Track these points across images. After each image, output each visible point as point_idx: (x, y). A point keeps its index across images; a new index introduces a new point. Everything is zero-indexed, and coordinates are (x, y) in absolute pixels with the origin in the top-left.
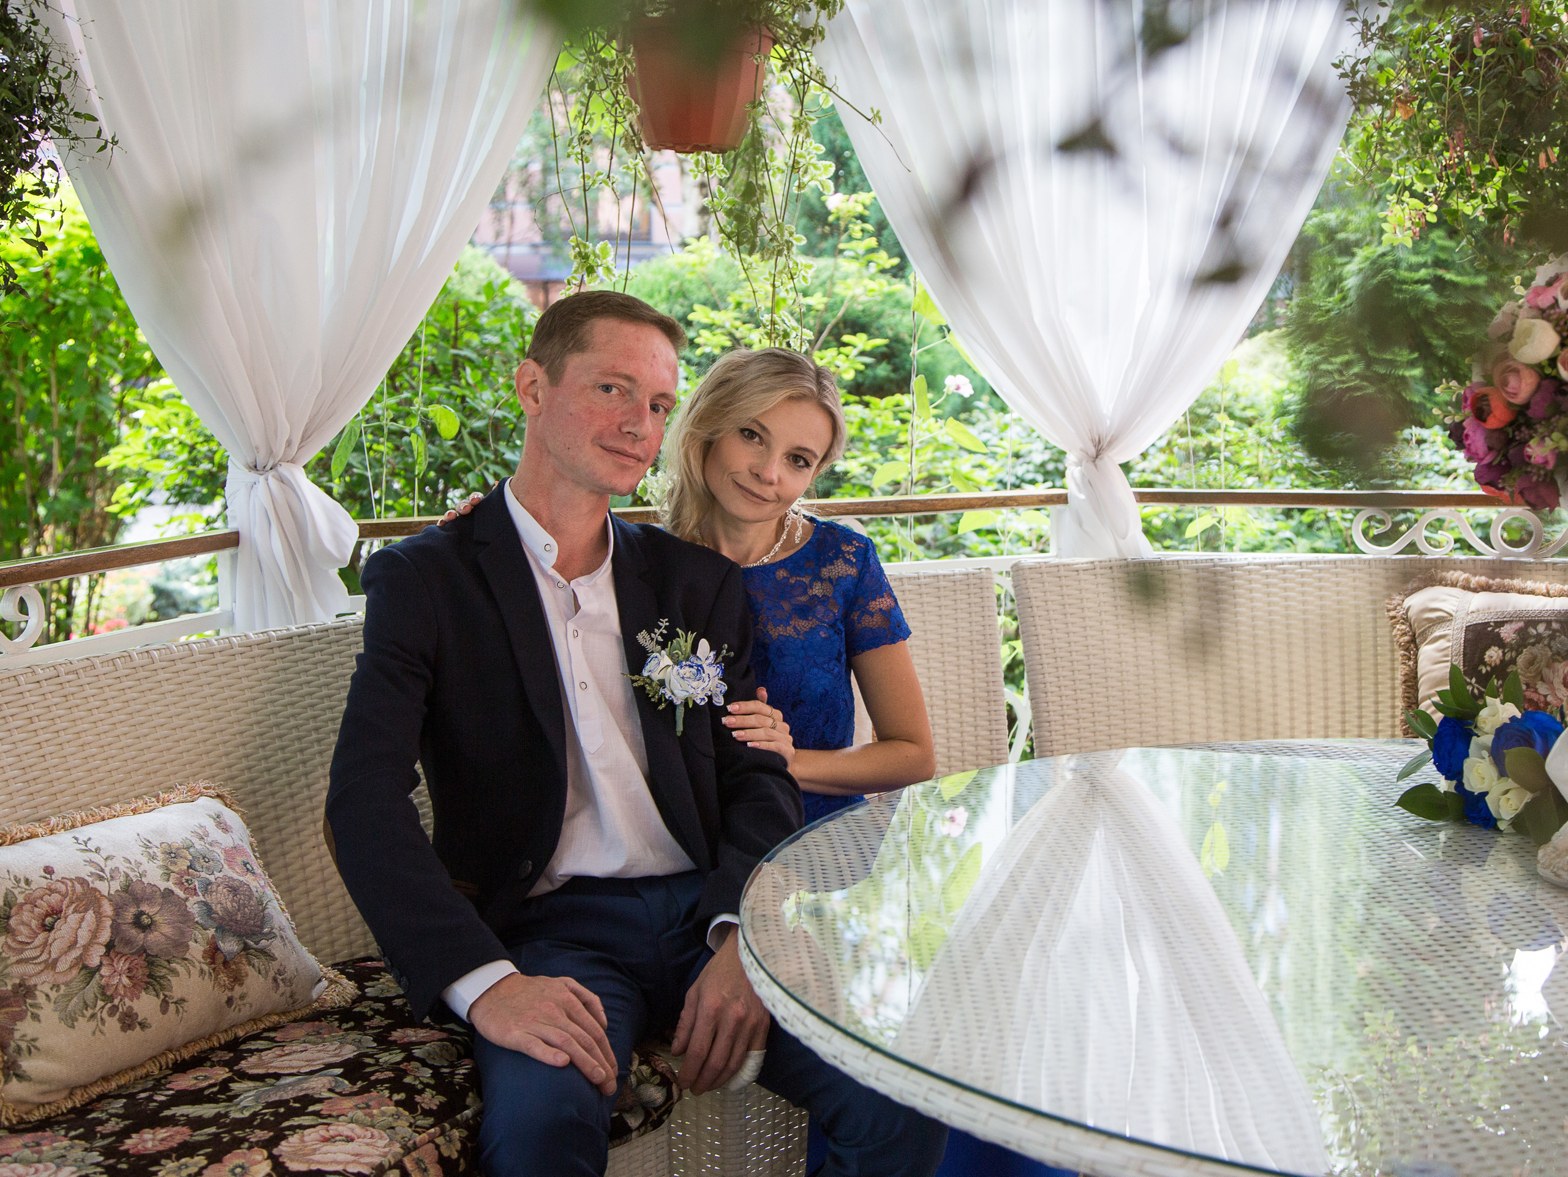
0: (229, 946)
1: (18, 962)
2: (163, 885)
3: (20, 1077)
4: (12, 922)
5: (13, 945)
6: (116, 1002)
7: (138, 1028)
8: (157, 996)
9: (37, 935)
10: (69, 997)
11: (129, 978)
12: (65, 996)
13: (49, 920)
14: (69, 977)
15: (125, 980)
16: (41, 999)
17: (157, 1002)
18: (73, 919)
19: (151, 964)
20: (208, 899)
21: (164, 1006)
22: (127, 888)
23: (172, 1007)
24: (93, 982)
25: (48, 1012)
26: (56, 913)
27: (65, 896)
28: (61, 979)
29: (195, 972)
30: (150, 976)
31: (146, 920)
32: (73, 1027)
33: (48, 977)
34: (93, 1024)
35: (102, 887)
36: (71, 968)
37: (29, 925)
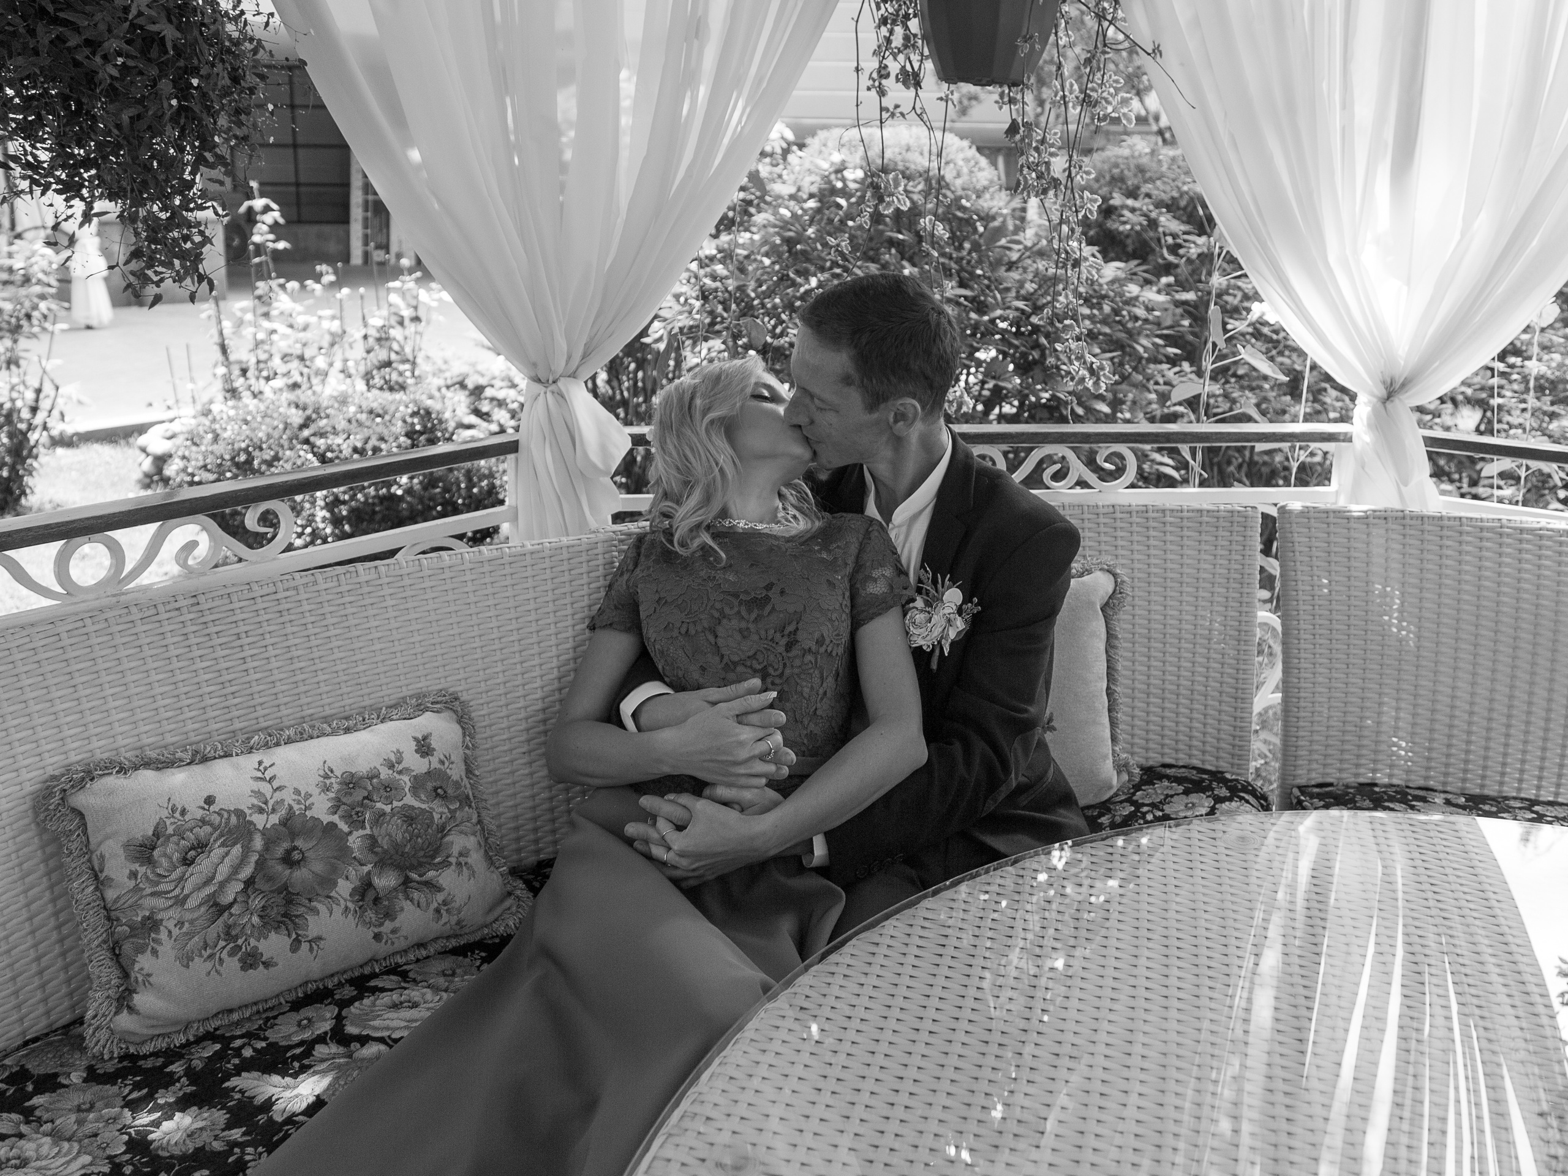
0: (386, 881)
1: (153, 894)
2: (326, 819)
3: (131, 1009)
4: (156, 853)
5: (151, 876)
6: (240, 942)
7: (261, 967)
8: (289, 936)
9: (175, 868)
10: (190, 935)
11: (261, 917)
12: (187, 934)
13: (192, 853)
14: (196, 915)
15: (255, 919)
16: (163, 935)
17: (287, 941)
18: (217, 852)
19: (289, 902)
20: (376, 832)
21: (296, 945)
22: (285, 822)
23: (305, 946)
24: (221, 919)
25: (167, 948)
26: (201, 846)
27: (215, 829)
28: (188, 916)
29: (338, 911)
30: (285, 915)
31: (296, 856)
32: (188, 967)
33: (175, 913)
34: (209, 965)
35: (259, 820)
36: (200, 905)
37: (171, 858)
